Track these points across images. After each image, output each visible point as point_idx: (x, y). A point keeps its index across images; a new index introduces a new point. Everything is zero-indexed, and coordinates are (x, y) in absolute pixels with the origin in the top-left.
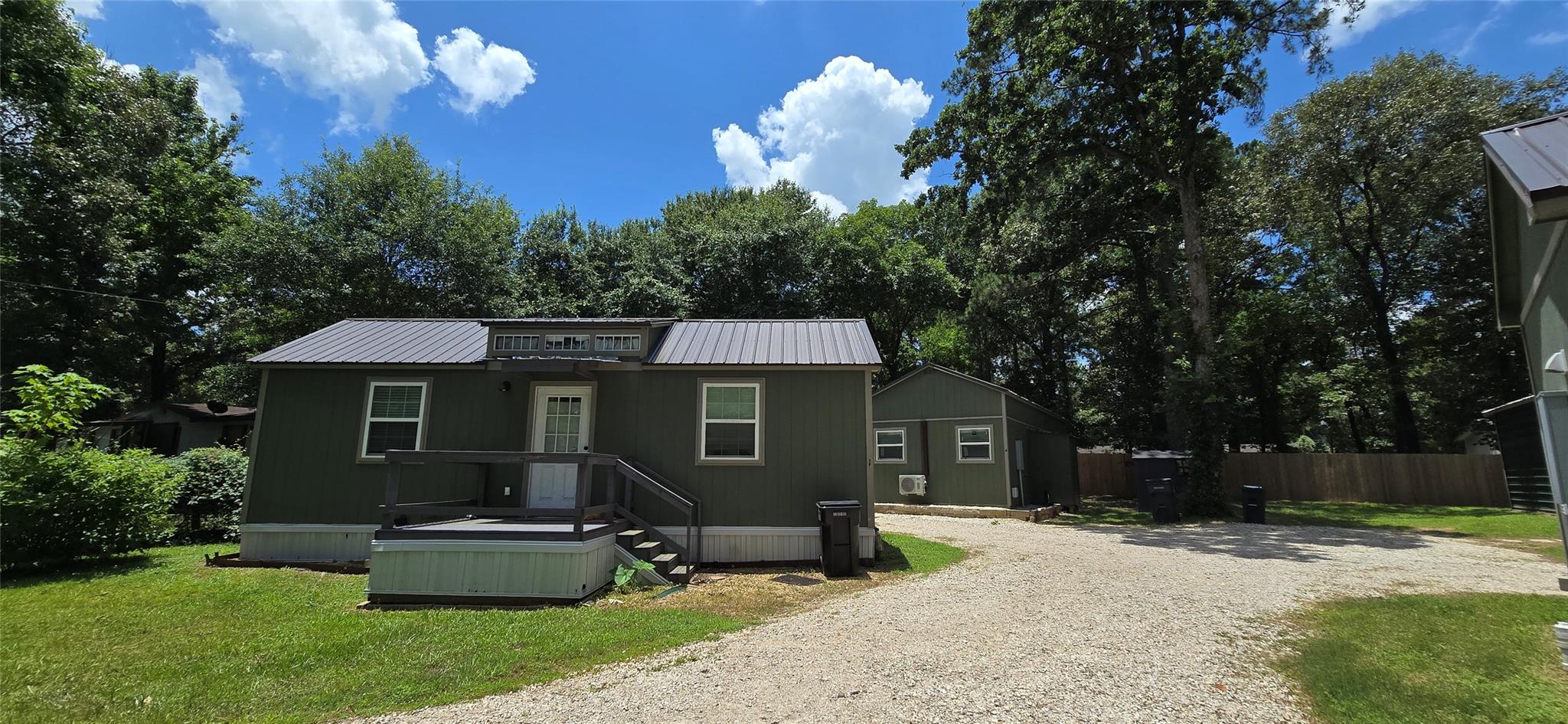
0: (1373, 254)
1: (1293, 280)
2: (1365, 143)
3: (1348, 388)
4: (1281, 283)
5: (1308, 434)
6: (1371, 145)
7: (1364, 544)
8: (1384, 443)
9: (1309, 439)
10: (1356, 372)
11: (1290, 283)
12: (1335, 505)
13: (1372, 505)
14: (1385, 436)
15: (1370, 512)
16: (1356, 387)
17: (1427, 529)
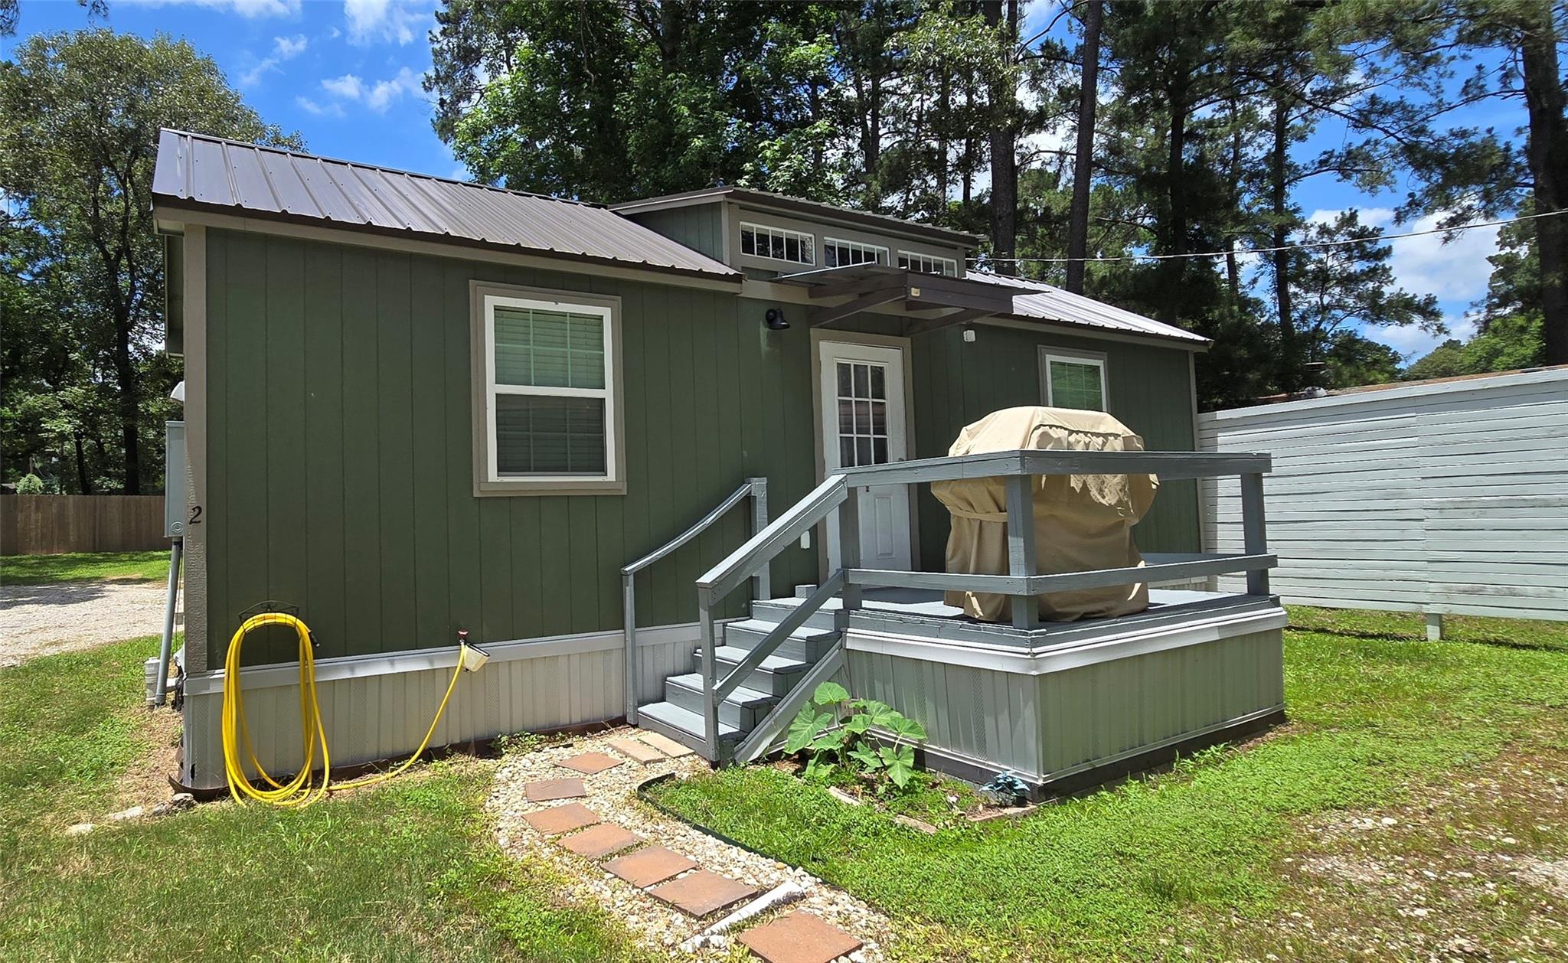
0: (124, 261)
1: (36, 270)
2: (132, 126)
3: (75, 416)
4: (20, 270)
5: (36, 472)
6: (135, 131)
7: (37, 602)
8: (114, 484)
9: (36, 479)
10: (86, 398)
11: (31, 273)
12: (36, 558)
13: (80, 555)
14: (118, 477)
15: (73, 563)
16: (84, 415)
17: (115, 578)
